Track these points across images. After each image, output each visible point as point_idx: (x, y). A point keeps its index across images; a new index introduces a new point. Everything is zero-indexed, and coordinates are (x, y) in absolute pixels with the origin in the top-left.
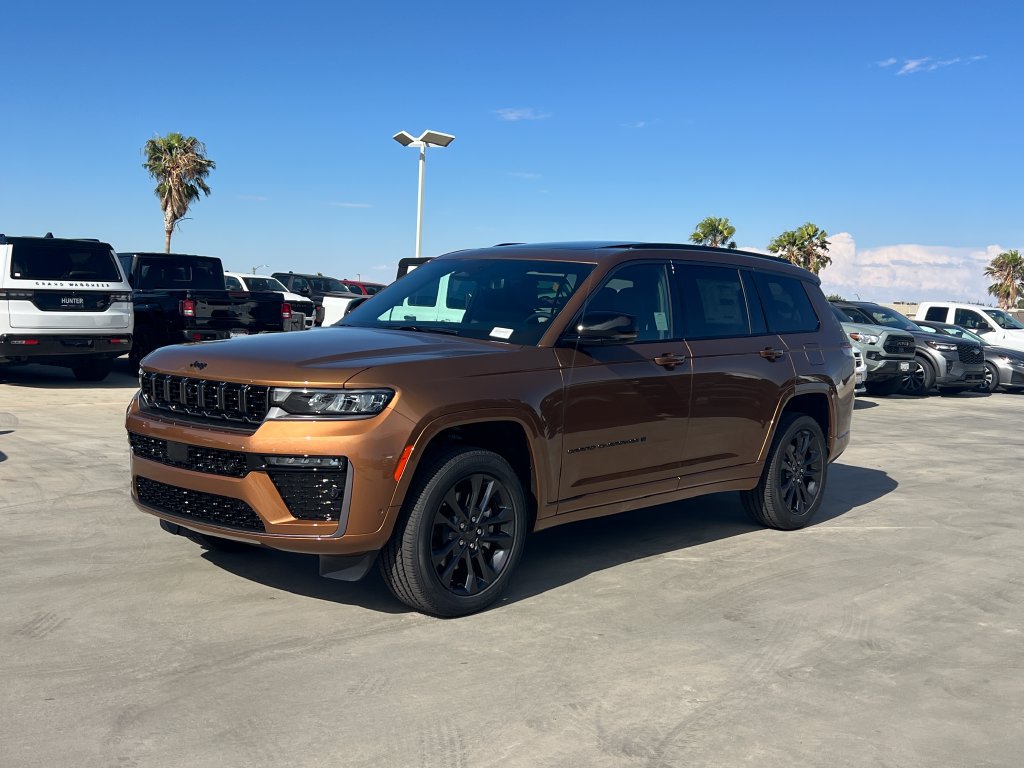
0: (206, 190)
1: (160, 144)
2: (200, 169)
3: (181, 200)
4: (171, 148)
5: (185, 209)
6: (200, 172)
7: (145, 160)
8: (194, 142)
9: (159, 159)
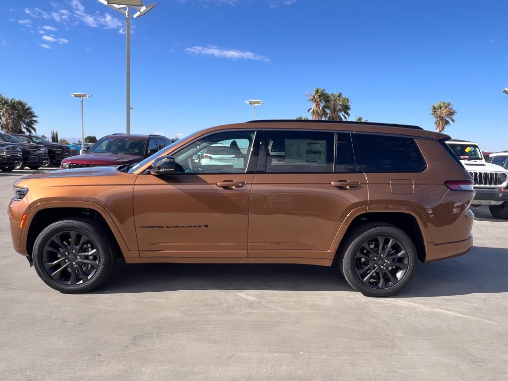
0: (453, 121)
1: (436, 106)
2: (451, 114)
3: (442, 125)
4: (441, 107)
5: (444, 128)
6: (451, 115)
7: (431, 112)
8: (449, 104)
9: (436, 112)
